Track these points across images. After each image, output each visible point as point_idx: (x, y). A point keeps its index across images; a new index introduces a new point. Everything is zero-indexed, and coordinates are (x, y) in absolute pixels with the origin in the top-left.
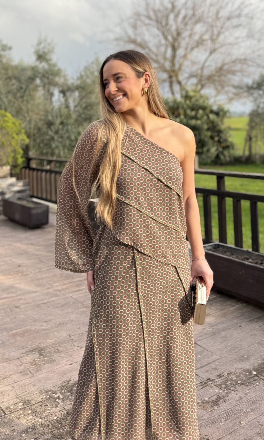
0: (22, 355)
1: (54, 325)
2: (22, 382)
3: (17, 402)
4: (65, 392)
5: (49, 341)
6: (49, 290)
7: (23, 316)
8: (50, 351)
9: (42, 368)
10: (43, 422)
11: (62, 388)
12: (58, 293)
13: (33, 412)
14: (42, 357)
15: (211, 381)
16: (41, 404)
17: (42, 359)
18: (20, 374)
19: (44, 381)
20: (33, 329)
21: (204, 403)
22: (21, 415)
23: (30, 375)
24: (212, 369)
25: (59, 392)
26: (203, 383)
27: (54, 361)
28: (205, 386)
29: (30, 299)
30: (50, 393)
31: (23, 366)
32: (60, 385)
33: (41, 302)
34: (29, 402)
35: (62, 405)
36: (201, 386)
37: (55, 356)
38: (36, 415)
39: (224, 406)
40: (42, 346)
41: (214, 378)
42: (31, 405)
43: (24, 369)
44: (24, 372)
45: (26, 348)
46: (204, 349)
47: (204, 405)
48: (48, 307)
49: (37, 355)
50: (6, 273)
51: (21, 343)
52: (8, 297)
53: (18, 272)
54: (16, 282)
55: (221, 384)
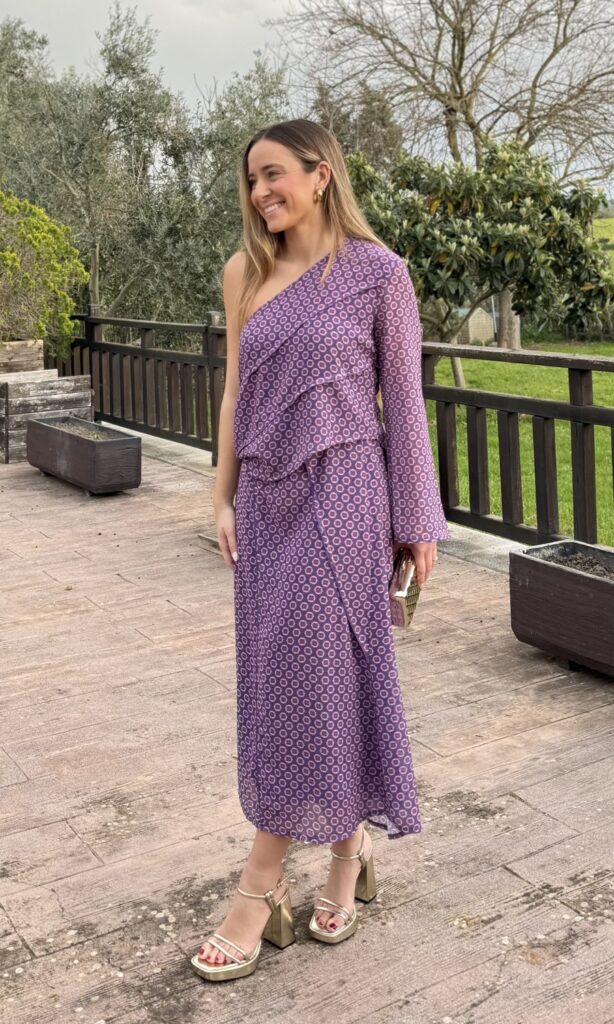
0: (74, 813)
1: (153, 739)
2: (74, 879)
3: (62, 927)
4: (181, 907)
5: (140, 778)
6: (141, 651)
7: (77, 716)
8: (144, 805)
9: (124, 846)
10: (128, 980)
11: (174, 896)
12: (165, 657)
13: (103, 954)
14: (124, 817)
15: (551, 891)
16: (122, 933)
17: (124, 822)
18: (69, 860)
19: (129, 877)
20: (102, 747)
21: (533, 947)
22: (73, 960)
23: (95, 862)
24: (557, 860)
25: (166, 905)
26: (532, 896)
27: (154, 829)
28: (537, 905)
29: (95, 672)
30: (144, 908)
31: (76, 838)
32: (169, 890)
33: (123, 681)
34: (92, 929)
35: (176, 939)
36: (527, 902)
37: (157, 817)
38: (109, 962)
39: (584, 958)
40: (125, 790)
41: (560, 885)
42: (98, 937)
43: (79, 847)
44: (81, 853)
45: (86, 794)
46: (535, 809)
47: (535, 951)
48: (139, 693)
49: (112, 813)
50: (36, 606)
51: (73, 781)
52: (40, 667)
53: (64, 605)
54: (60, 629)
55: (579, 901)
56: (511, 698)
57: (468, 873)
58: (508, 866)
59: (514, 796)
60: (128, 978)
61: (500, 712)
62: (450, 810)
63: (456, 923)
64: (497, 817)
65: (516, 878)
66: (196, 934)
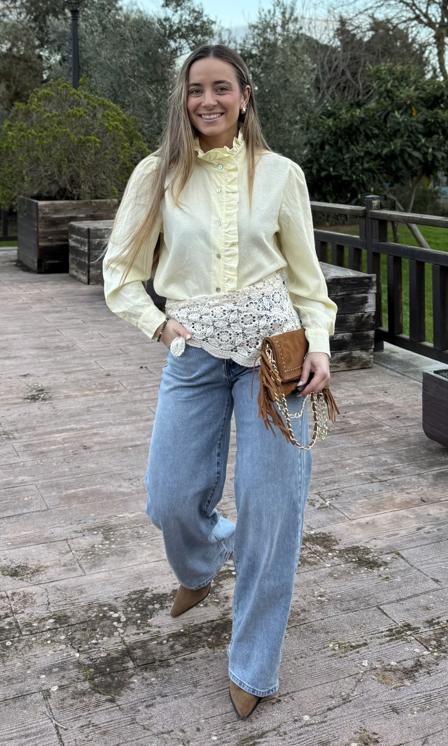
1: (141, 487)
4: (132, 611)
7: (92, 466)
8: (124, 535)
11: (128, 602)
14: (107, 542)
15: (410, 630)
21: (386, 670)
25: (123, 609)
26: (394, 631)
28: (397, 639)
32: (127, 597)
33: (130, 444)
35: (122, 634)
37: (131, 544)
39: (424, 683)
40: (113, 522)
43: (71, 560)
47: (386, 673)
50: (84, 385)
51: (79, 512)
52: (76, 429)
53: (103, 386)
54: (96, 404)
55: (430, 640)
56: (414, 480)
57: (349, 609)
58: (381, 607)
59: (398, 554)
60: (83, 658)
61: (403, 490)
62: (347, 560)
63: (331, 645)
64: (382, 569)
65: (385, 617)
66: (138, 632)
